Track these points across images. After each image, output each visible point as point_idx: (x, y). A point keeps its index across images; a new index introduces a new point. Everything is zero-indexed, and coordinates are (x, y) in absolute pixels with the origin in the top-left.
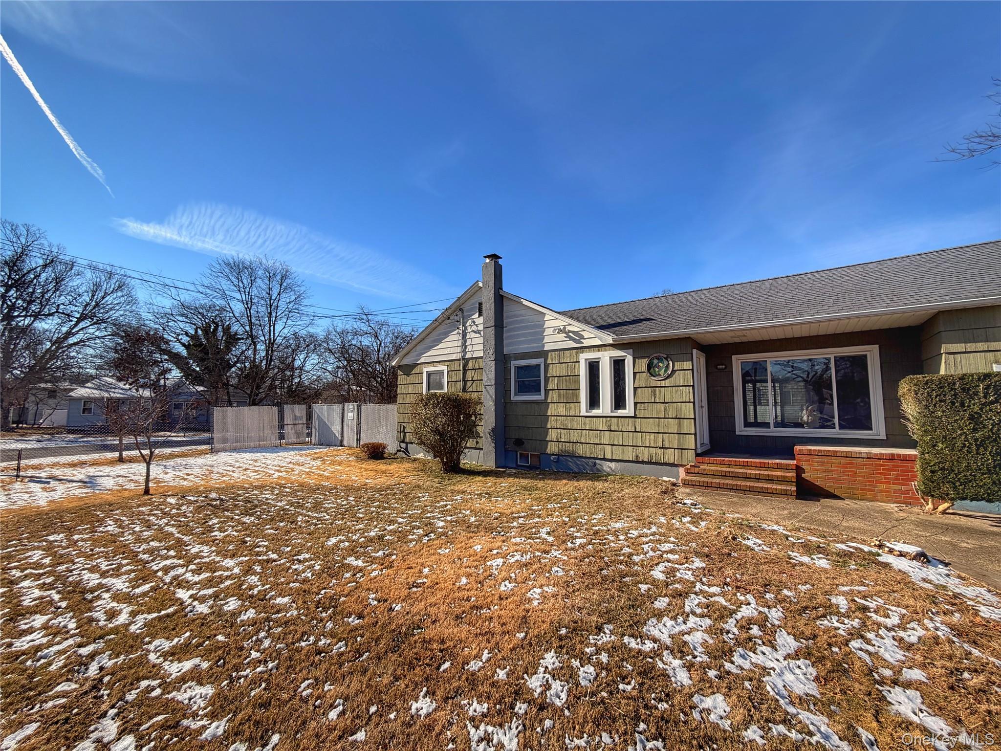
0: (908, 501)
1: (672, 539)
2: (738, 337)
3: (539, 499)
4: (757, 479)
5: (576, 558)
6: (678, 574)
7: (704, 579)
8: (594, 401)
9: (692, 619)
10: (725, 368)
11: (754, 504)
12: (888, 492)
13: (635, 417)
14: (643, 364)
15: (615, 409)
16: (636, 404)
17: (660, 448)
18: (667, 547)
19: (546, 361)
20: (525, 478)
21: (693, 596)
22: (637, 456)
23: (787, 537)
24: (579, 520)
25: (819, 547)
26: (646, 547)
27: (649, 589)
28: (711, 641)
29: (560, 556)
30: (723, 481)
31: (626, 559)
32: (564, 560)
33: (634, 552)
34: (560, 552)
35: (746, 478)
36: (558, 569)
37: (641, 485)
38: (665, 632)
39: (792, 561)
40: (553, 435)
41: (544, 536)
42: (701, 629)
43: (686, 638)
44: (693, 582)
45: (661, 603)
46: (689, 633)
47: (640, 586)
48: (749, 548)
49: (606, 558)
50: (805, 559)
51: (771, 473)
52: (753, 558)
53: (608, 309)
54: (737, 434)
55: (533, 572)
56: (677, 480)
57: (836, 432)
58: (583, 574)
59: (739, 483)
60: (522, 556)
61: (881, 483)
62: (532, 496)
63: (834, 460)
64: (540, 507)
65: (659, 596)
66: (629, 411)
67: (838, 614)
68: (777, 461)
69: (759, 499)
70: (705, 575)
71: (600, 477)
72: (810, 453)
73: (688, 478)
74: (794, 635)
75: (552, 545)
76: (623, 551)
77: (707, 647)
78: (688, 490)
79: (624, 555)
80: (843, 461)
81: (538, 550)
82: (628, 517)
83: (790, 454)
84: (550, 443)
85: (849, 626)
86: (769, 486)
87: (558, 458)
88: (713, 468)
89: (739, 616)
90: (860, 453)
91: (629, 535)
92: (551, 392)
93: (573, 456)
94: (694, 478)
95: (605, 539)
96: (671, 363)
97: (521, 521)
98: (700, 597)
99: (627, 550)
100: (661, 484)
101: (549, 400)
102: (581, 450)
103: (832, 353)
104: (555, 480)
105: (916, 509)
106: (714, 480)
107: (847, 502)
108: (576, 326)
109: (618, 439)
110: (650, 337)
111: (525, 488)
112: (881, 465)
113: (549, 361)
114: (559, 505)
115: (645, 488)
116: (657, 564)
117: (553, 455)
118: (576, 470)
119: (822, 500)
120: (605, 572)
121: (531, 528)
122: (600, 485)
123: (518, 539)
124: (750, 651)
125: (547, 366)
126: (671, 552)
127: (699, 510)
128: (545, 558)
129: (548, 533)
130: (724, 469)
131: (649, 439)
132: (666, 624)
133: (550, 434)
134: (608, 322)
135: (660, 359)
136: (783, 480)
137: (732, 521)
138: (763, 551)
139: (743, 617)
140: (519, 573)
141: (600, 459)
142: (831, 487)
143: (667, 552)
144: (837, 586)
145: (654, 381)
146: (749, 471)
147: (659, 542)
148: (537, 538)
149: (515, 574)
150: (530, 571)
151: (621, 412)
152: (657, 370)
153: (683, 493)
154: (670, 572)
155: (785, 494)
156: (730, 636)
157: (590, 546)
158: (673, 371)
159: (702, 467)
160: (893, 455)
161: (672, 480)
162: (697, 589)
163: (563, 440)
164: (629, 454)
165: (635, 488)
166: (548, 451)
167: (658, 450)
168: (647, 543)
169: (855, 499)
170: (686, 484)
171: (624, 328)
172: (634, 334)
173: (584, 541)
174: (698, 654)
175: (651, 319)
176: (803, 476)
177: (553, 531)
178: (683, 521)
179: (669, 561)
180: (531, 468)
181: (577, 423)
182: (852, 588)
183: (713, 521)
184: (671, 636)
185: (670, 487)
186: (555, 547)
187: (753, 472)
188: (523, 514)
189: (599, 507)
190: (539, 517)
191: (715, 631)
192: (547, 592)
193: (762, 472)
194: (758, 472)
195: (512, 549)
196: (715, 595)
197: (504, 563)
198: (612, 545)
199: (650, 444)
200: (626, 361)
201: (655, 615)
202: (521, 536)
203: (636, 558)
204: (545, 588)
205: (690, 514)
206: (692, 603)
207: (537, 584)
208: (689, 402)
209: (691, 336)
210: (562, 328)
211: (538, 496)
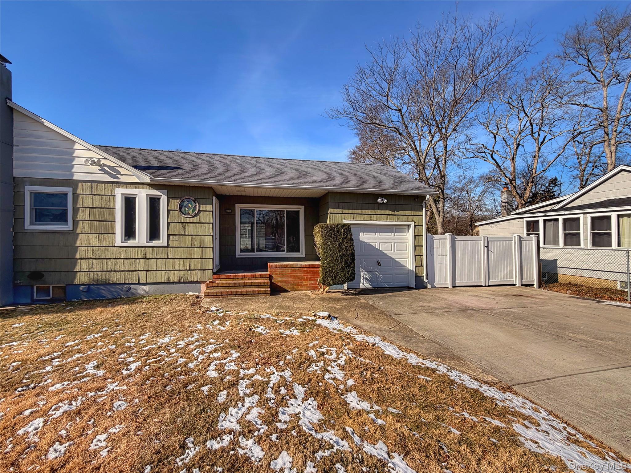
0: (314, 288)
1: (212, 341)
2: (241, 191)
3: (74, 334)
4: (250, 286)
5: (137, 384)
6: (226, 368)
7: (243, 365)
8: (130, 232)
9: (247, 400)
10: (231, 212)
11: (251, 303)
12: (307, 285)
13: (168, 246)
14: (176, 203)
15: (150, 240)
16: (169, 236)
17: (188, 270)
18: (211, 348)
19: (75, 190)
20: (49, 313)
21: (241, 381)
22: (169, 279)
23: (276, 321)
24: (127, 344)
25: (292, 323)
26: (195, 353)
27: (210, 389)
28: (263, 412)
29: (117, 388)
30: (231, 290)
31: (184, 369)
32: (124, 390)
33: (188, 360)
34: (116, 384)
35: (244, 286)
36: (121, 402)
37: (174, 301)
38: (234, 420)
39: (283, 335)
40: (83, 265)
41: (93, 372)
42: (254, 405)
43: (249, 417)
44: (238, 371)
45: (222, 398)
46: (248, 413)
47: (202, 388)
48: (260, 334)
49: (166, 374)
50: (288, 332)
51: (257, 281)
52: (264, 340)
53: (141, 153)
54: (236, 257)
55: (91, 417)
56: (199, 293)
57: (285, 254)
58: (149, 398)
59: (240, 290)
60: (70, 404)
61: (305, 280)
62: (63, 331)
63: (287, 270)
64: (77, 341)
65: (220, 391)
66: (162, 241)
67: (314, 361)
68: (260, 273)
69: (252, 299)
70: (243, 362)
71: (135, 300)
72: (276, 267)
73: (208, 291)
74: (301, 384)
75: (106, 379)
76: (179, 363)
77: (262, 417)
78: (209, 300)
79: (180, 365)
80: (290, 270)
81: (90, 390)
82: (172, 330)
83: (265, 268)
84: (79, 274)
85: (320, 367)
86: (257, 289)
87: (89, 288)
88: (224, 282)
89: (271, 385)
90: (297, 265)
91: (178, 347)
92: (81, 222)
93: (106, 284)
94: (212, 291)
95: (160, 356)
96: (198, 205)
97: (56, 363)
98: (246, 380)
99: (181, 361)
100: (188, 298)
101: (79, 231)
102: (114, 278)
103: (285, 208)
104: (87, 309)
105: (317, 292)
106: (225, 290)
107: (292, 293)
108: (111, 161)
109: (153, 265)
110: (183, 182)
111: (51, 324)
112: (305, 271)
113: (79, 191)
114: (100, 335)
115: (178, 303)
116: (209, 365)
117: (83, 285)
118: (110, 297)
119: (281, 294)
120: (169, 388)
121: (73, 368)
122: (138, 308)
123: (59, 386)
124: (285, 407)
125: (76, 197)
126: (215, 351)
127: (222, 314)
128: (101, 396)
129: (97, 367)
130: (231, 282)
131: (179, 264)
132: (232, 414)
133: (79, 264)
134: (143, 164)
135: (189, 201)
136: (263, 285)
137: (245, 317)
138: (267, 333)
139: (274, 384)
140: (71, 426)
141: (135, 284)
142: (285, 285)
143: (211, 352)
144: (308, 344)
145: (184, 218)
146: (246, 282)
147: (203, 345)
148: (84, 377)
149: (66, 429)
150: (86, 417)
151: (155, 243)
152: (187, 209)
153: (206, 303)
154: (220, 368)
155: (264, 293)
156: (272, 401)
157: (147, 367)
158: (199, 211)
159: (217, 282)
160: (309, 265)
161: (195, 293)
162: (241, 375)
163: (95, 270)
164: (161, 277)
165: (170, 305)
166: (77, 281)
167: (186, 272)
168: (195, 350)
169: (295, 291)
170: (207, 295)
171: (159, 171)
172: (168, 178)
173: (139, 364)
174: (260, 427)
175: (181, 169)
176: (273, 281)
177: (102, 364)
178: (215, 324)
179: (216, 359)
180: (53, 301)
181: (111, 253)
182: (314, 343)
183: (234, 320)
184: (239, 422)
185: (196, 299)
186: (109, 380)
187: (248, 282)
188: (55, 354)
189: (143, 328)
190: (79, 352)
191: (262, 403)
192: (114, 433)
193: (252, 281)
194: (250, 281)
195: (54, 401)
196: (254, 375)
197: (46, 422)
198: (167, 359)
199: (180, 267)
200: (161, 200)
201: (222, 410)
202: (62, 380)
203: (191, 365)
204: (112, 430)
205: (218, 318)
206: (242, 388)
207: (99, 429)
208: (210, 235)
209: (213, 186)
210: (96, 160)
211: (70, 330)
